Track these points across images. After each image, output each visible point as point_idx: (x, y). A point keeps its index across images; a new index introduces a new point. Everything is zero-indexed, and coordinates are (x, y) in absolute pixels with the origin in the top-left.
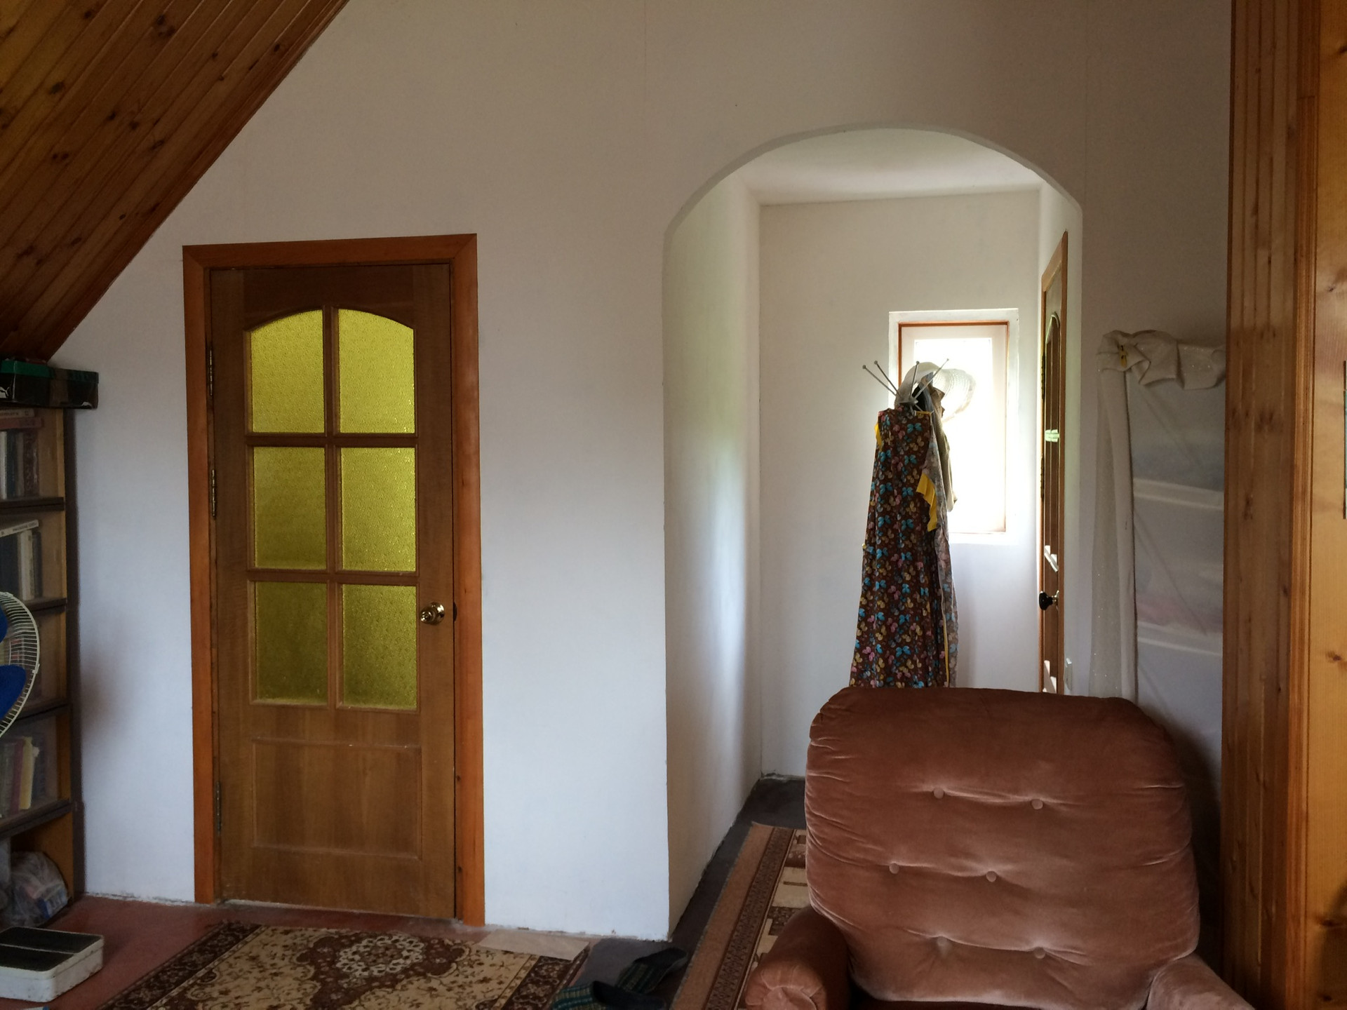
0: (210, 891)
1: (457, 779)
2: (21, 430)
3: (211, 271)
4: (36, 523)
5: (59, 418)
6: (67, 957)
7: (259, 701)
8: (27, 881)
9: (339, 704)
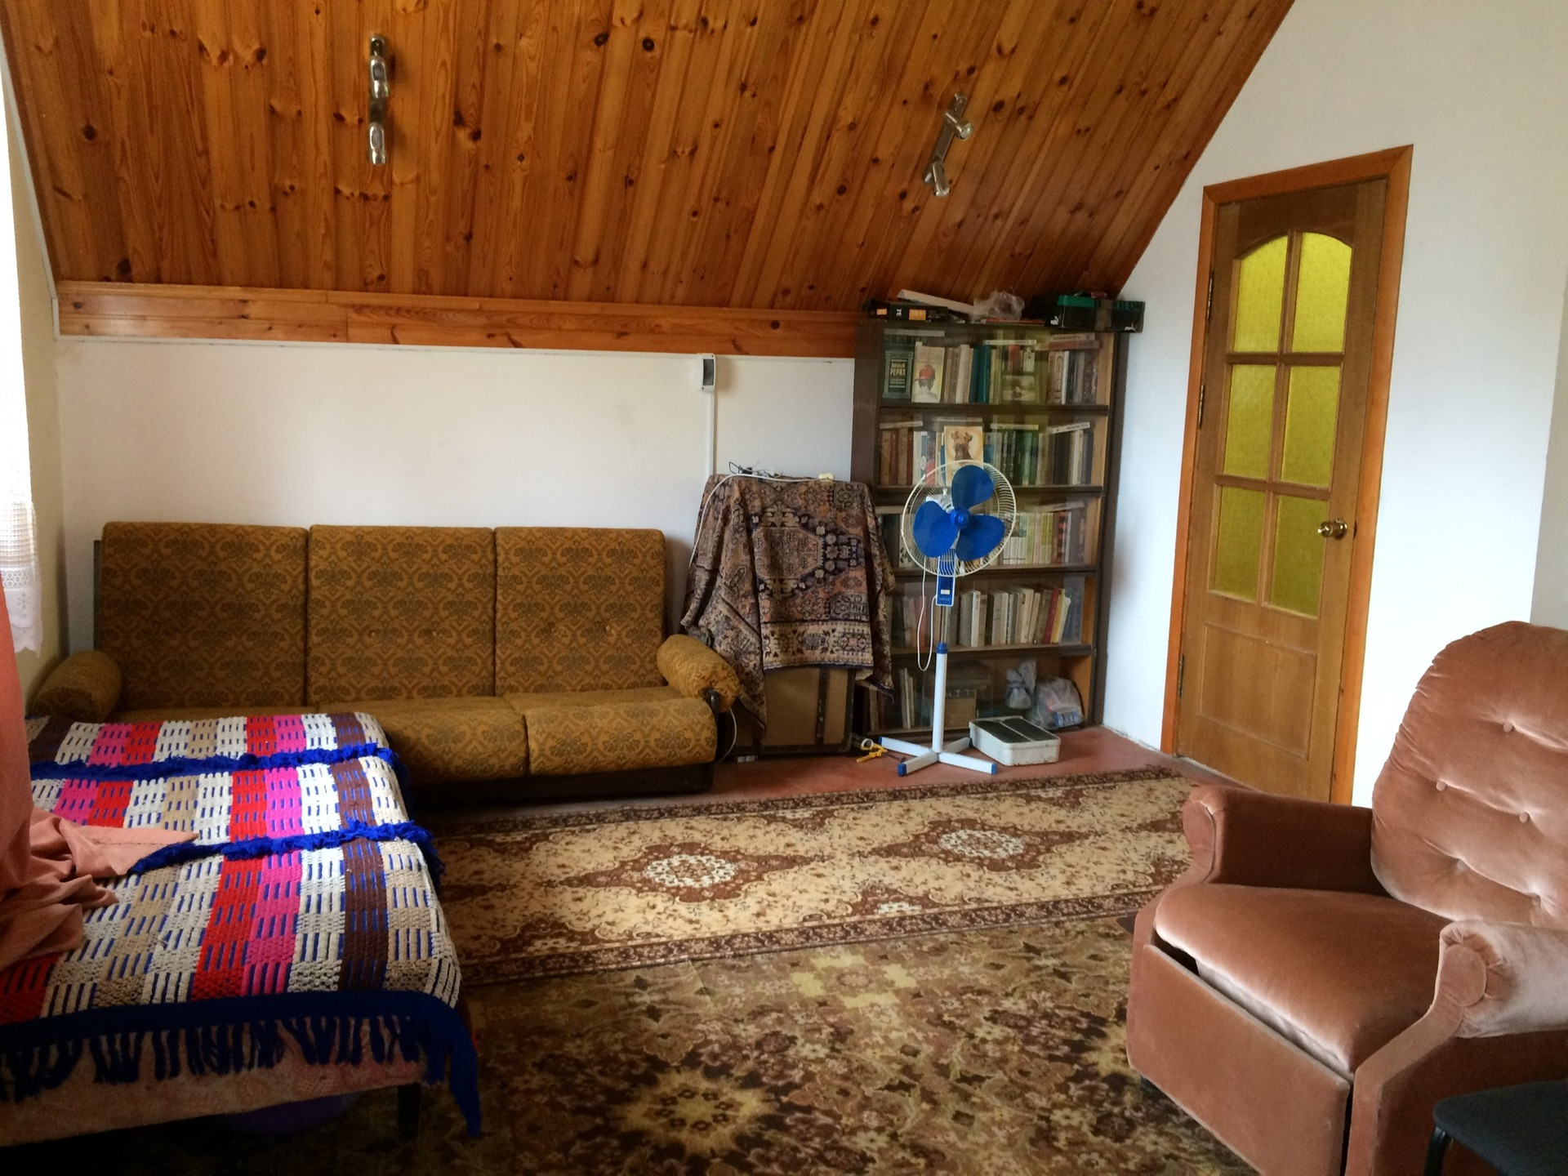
0: (1169, 746)
1: (1341, 691)
2: (1082, 350)
3: (1221, 205)
4: (1087, 425)
5: (1110, 341)
6: (1027, 740)
7: (1215, 592)
8: (1049, 695)
9: (1265, 604)
